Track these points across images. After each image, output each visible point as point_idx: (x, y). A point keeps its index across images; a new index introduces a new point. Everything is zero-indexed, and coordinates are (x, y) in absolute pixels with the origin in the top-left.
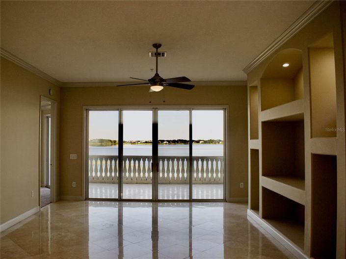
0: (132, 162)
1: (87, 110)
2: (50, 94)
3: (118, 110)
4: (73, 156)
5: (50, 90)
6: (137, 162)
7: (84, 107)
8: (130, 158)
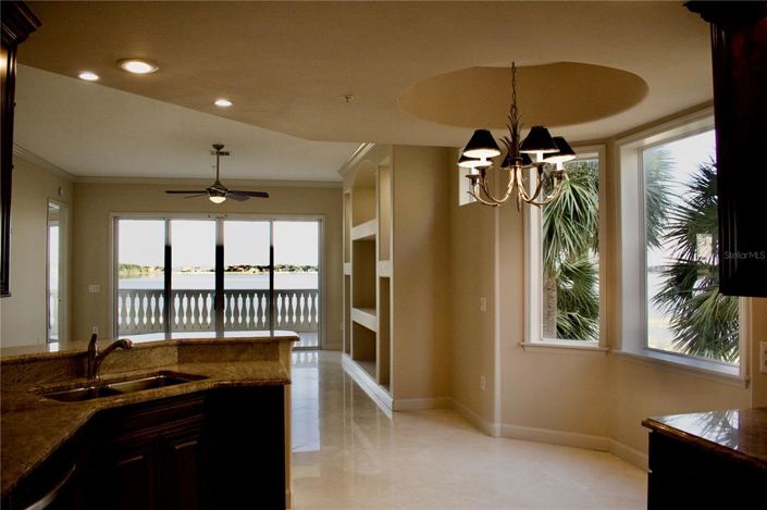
0: (185, 299)
1: (116, 218)
2: (60, 194)
3: (164, 219)
4: (93, 288)
5: (60, 189)
6: (193, 299)
7: (112, 214)
8: (182, 293)
